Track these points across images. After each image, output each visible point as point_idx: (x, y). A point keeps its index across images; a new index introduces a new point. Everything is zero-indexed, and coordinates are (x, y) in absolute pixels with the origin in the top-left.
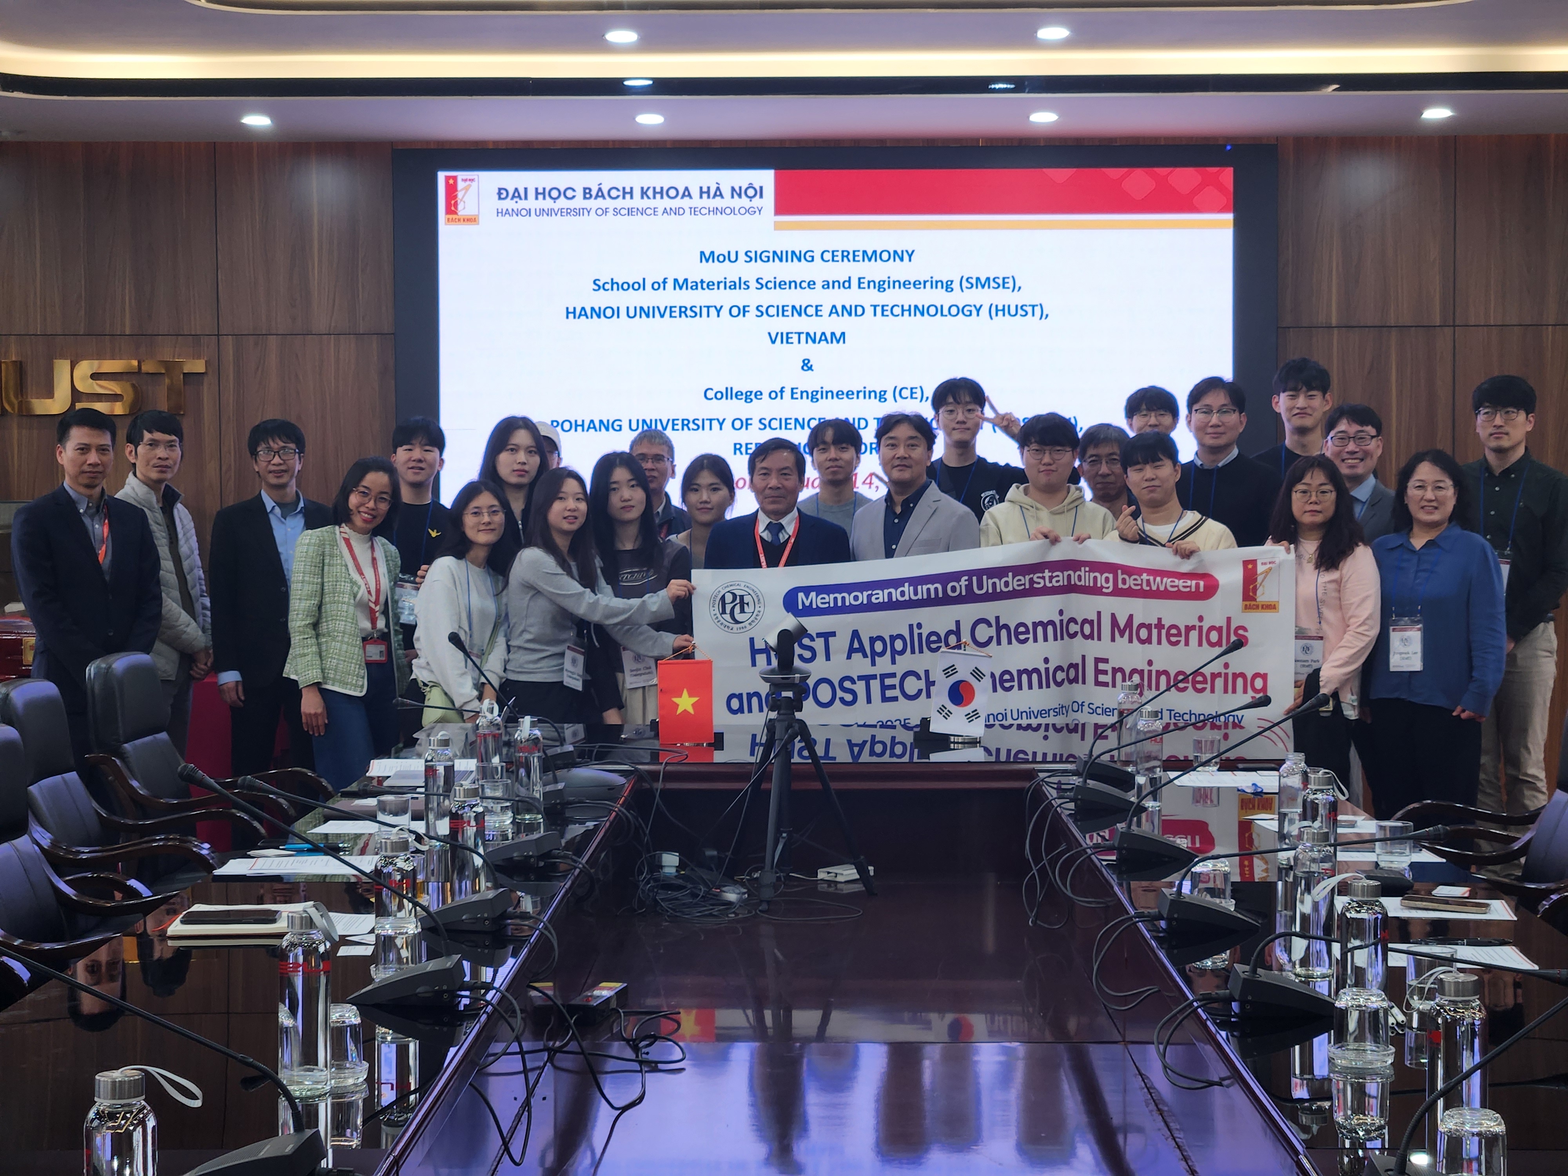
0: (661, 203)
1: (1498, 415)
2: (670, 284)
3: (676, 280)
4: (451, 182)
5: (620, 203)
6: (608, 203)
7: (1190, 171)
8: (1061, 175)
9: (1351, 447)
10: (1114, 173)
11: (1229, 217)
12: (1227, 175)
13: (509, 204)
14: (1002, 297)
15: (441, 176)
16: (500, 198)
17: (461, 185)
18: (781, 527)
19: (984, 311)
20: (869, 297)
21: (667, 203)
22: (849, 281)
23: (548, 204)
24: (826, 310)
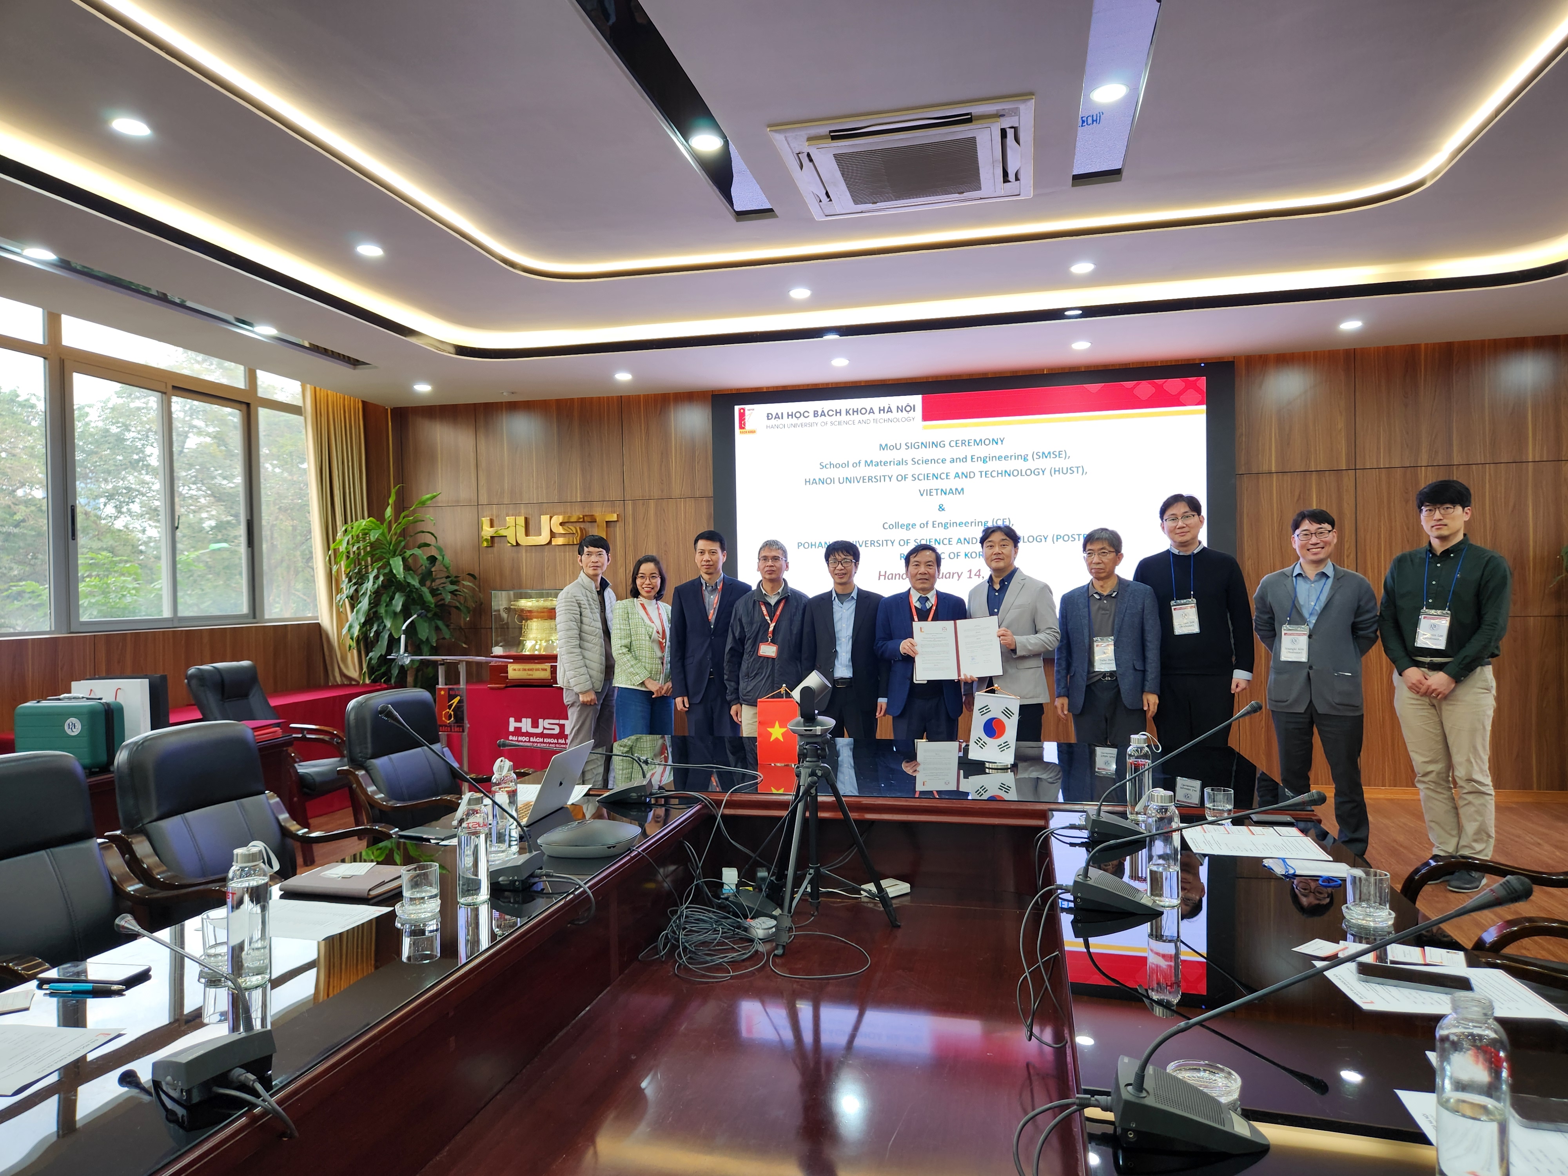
0: (857, 417)
1: (1437, 512)
2: (863, 463)
3: (866, 462)
4: (742, 411)
5: (834, 418)
6: (827, 419)
7: (1177, 380)
8: (1094, 387)
9: (1314, 540)
10: (1129, 384)
11: (1204, 407)
12: (1202, 382)
13: (773, 422)
14: (1058, 463)
15: (737, 408)
16: (768, 419)
17: (747, 413)
18: (927, 599)
19: (1047, 472)
20: (979, 466)
21: (860, 417)
22: (966, 458)
23: (794, 421)
24: (952, 475)
